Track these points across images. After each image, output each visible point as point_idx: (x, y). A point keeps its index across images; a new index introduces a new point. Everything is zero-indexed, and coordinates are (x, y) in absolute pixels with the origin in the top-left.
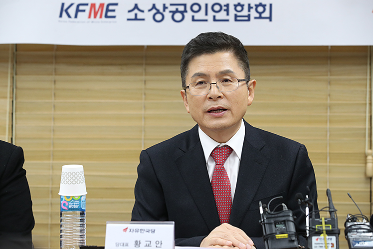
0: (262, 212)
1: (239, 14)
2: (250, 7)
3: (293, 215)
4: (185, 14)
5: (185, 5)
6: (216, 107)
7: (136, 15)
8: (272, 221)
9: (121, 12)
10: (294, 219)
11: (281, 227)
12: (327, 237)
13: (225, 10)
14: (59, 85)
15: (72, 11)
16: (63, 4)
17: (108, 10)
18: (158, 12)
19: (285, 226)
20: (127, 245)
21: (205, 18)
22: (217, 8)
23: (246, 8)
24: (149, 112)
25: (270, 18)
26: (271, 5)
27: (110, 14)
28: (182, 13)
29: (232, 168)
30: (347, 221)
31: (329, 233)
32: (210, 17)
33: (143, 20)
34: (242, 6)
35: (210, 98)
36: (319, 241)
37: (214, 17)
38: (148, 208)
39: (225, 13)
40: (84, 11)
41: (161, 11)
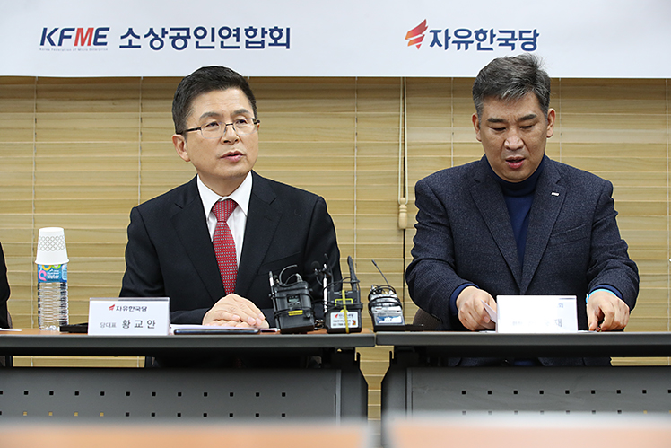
0: (272, 284)
1: (250, 40)
2: (263, 33)
4: (188, 40)
5: (188, 30)
6: (233, 151)
7: (130, 41)
8: (284, 295)
9: (113, 39)
10: (310, 292)
11: (295, 301)
12: (348, 313)
13: (234, 35)
14: (41, 124)
15: (56, 37)
16: (45, 29)
17: (97, 36)
18: (156, 37)
19: (300, 300)
20: (114, 326)
21: (212, 44)
23: (259, 32)
24: (146, 155)
25: (287, 45)
26: (288, 29)
27: (99, 40)
28: (184, 38)
29: (237, 226)
30: (372, 293)
31: (350, 308)
32: (217, 43)
34: (255, 30)
35: (225, 142)
36: (338, 318)
37: (222, 43)
38: (141, 274)
39: (235, 38)
40: (70, 37)
41: (160, 36)
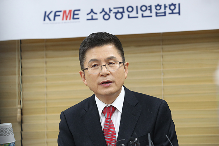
1: (158, 12)
2: (165, 7)
4: (123, 14)
5: (123, 8)
7: (92, 16)
9: (83, 15)
13: (149, 10)
14: (49, 64)
15: (52, 16)
16: (46, 12)
17: (74, 14)
18: (106, 13)
21: (136, 15)
22: (144, 8)
25: (179, 13)
26: (179, 4)
27: (76, 17)
28: (121, 13)
29: (116, 120)
32: (140, 15)
33: (97, 19)
34: (160, 6)
35: (102, 75)
37: (142, 14)
39: (149, 11)
40: (59, 16)
41: (108, 12)
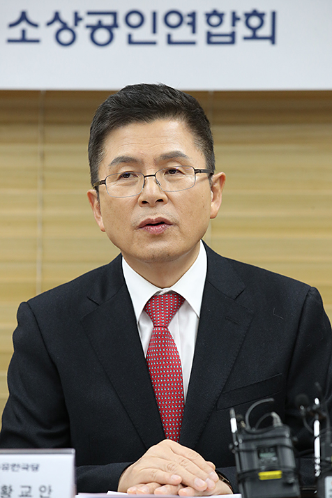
0: (234, 428)
1: (214, 31)
2: (235, 19)
3: (292, 435)
4: (116, 31)
5: (114, 14)
7: (24, 32)
8: (253, 446)
10: (293, 442)
11: (269, 457)
13: (189, 24)
18: (65, 27)
19: (277, 455)
21: (153, 38)
25: (272, 39)
26: (274, 14)
29: (185, 332)
32: (161, 36)
33: (37, 41)
34: (221, 16)
35: (144, 203)
37: (169, 36)
39: (189, 29)
41: (71, 23)
